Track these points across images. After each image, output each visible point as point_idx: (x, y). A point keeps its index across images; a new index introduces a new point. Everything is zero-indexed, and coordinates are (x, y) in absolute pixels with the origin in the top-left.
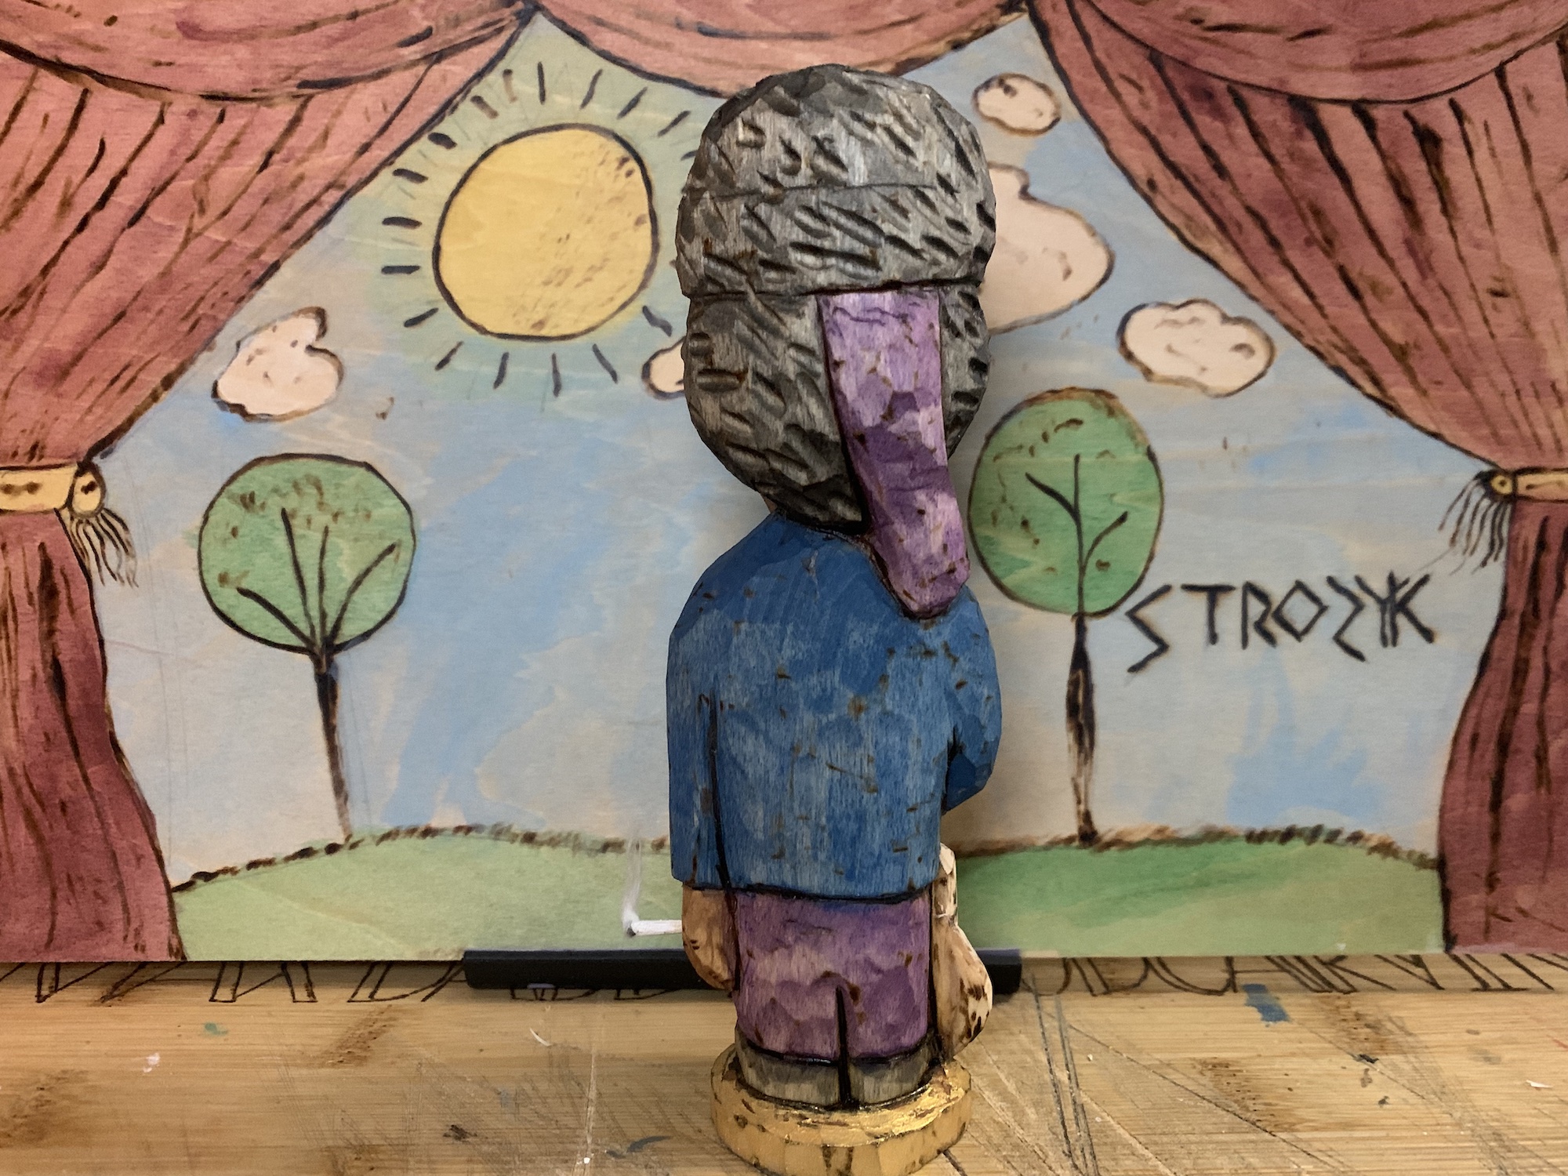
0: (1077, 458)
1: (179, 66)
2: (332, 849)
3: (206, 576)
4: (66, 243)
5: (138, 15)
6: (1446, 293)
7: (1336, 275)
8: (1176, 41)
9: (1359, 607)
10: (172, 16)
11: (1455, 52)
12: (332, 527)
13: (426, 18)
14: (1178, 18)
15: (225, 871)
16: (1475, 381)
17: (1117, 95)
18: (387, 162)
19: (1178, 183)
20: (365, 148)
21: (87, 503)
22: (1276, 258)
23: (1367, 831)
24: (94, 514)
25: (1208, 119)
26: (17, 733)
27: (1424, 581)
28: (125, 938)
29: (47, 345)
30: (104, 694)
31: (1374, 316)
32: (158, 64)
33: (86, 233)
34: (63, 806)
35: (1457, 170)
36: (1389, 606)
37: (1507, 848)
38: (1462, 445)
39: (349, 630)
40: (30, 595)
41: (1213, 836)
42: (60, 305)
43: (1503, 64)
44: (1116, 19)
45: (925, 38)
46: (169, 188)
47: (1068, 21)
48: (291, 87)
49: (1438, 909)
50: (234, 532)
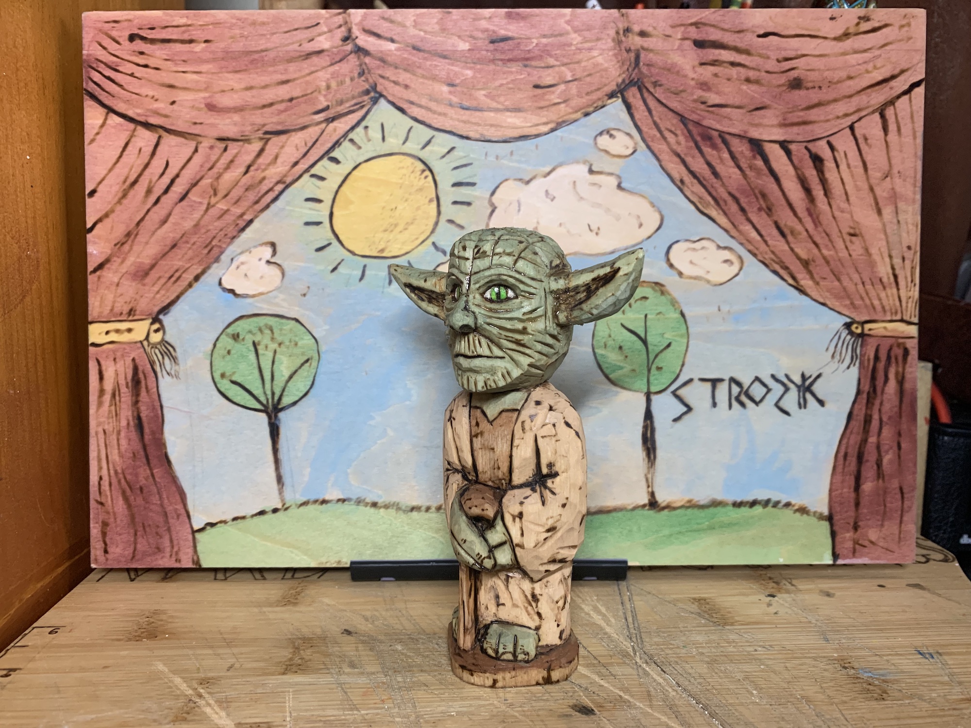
0: (646, 316)
1: (207, 124)
2: (275, 511)
3: (214, 374)
4: (148, 211)
5: (187, 100)
6: (827, 235)
7: (773, 226)
8: (693, 112)
9: (787, 389)
10: (202, 101)
11: (831, 117)
12: (278, 350)
13: (327, 101)
14: (695, 101)
15: (221, 522)
16: (843, 278)
17: (665, 138)
18: (307, 170)
19: (695, 181)
20: (296, 163)
21: (156, 338)
22: (744, 218)
23: (793, 502)
24: (159, 343)
25: (709, 150)
26: (119, 452)
27: (819, 376)
28: (171, 556)
29: (138, 260)
30: (162, 432)
31: (793, 245)
32: (195, 123)
33: (159, 205)
34: (141, 489)
35: (831, 175)
36: (802, 389)
37: (864, 510)
38: (837, 309)
39: (286, 401)
40: (127, 384)
41: (715, 504)
42: (144, 240)
43: (853, 123)
44: (664, 101)
45: (571, 111)
46: (200, 184)
47: (641, 103)
48: (260, 134)
49: (829, 541)
50: (229, 352)
